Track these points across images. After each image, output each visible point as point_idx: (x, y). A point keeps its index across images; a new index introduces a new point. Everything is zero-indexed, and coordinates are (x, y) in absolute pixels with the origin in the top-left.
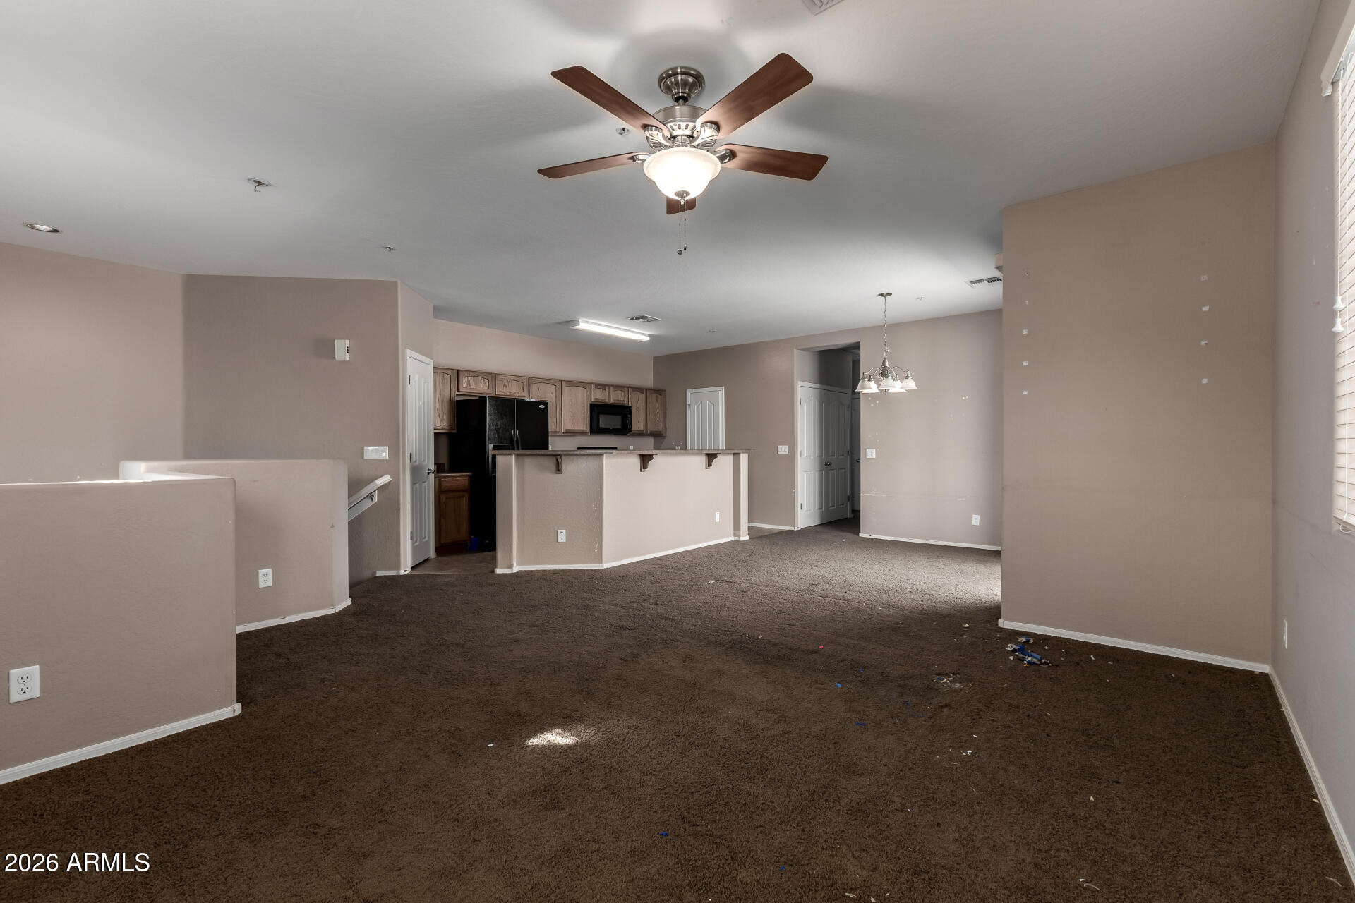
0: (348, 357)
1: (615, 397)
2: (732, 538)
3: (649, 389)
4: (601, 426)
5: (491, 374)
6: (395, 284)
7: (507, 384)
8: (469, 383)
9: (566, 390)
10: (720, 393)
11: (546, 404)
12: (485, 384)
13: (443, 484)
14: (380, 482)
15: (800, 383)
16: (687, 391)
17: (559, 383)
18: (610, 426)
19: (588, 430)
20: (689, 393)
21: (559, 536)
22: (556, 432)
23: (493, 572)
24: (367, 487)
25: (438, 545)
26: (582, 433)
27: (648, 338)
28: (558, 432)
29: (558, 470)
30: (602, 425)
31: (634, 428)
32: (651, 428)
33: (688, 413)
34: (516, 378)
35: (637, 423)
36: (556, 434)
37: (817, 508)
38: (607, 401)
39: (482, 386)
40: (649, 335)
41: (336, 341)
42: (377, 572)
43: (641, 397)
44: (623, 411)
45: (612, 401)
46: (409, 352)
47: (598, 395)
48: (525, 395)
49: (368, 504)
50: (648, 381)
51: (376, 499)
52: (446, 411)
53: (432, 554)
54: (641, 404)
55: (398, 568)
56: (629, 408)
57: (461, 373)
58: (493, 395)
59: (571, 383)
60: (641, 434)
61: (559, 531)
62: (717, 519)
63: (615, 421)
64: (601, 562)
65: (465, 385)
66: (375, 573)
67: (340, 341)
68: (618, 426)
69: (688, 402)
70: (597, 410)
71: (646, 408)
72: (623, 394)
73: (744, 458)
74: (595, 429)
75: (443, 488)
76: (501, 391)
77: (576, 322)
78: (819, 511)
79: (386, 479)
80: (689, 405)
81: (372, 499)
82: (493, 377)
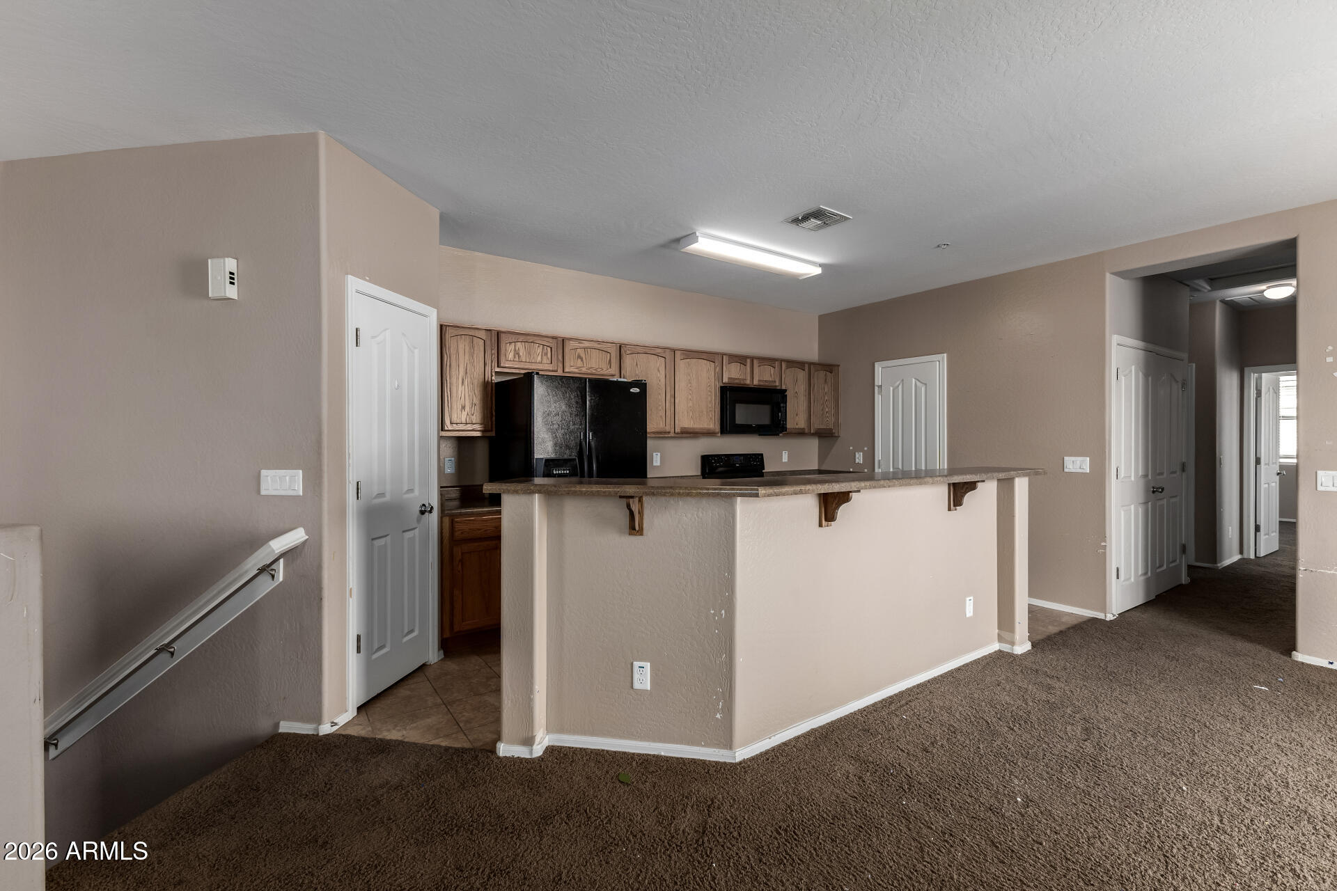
0: (232, 292)
1: (762, 377)
2: (995, 647)
3: (814, 364)
4: (737, 423)
5: (554, 338)
6: (312, 140)
7: (583, 355)
8: (517, 353)
9: (682, 365)
10: (938, 366)
11: (642, 385)
12: (546, 354)
13: (457, 526)
14: (279, 545)
15: (1116, 339)
16: (877, 365)
17: (671, 355)
18: (753, 422)
19: (718, 428)
20: (879, 368)
21: (636, 676)
22: (665, 433)
23: (493, 751)
24: (256, 554)
25: (447, 635)
26: (709, 434)
27: (818, 271)
28: (669, 433)
29: (634, 527)
30: (740, 419)
31: (790, 425)
32: (817, 425)
33: (878, 398)
34: (599, 346)
35: (796, 415)
36: (662, 435)
37: (1140, 573)
38: (748, 382)
39: (539, 358)
40: (820, 265)
41: (209, 261)
42: (282, 723)
43: (802, 375)
44: (773, 398)
45: (756, 382)
46: (354, 284)
47: (733, 373)
48: (613, 373)
49: (265, 586)
50: (810, 351)
51: (280, 577)
52: (477, 400)
53: (432, 655)
54: (802, 388)
55: (318, 720)
56: (783, 393)
57: (503, 337)
58: (560, 373)
59: (690, 354)
60: (801, 433)
61: (636, 664)
62: (969, 612)
63: (759, 414)
64: (729, 744)
65: (511, 356)
66: (277, 725)
67: (216, 260)
68: (766, 421)
69: (878, 381)
70: (731, 396)
71: (810, 394)
72: (772, 369)
73: (1021, 486)
74: (728, 426)
75: (457, 534)
76: (574, 367)
77: (691, 237)
78: (1142, 578)
79: (297, 536)
80: (880, 387)
81: (273, 576)
82: (561, 343)
